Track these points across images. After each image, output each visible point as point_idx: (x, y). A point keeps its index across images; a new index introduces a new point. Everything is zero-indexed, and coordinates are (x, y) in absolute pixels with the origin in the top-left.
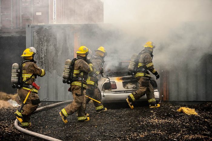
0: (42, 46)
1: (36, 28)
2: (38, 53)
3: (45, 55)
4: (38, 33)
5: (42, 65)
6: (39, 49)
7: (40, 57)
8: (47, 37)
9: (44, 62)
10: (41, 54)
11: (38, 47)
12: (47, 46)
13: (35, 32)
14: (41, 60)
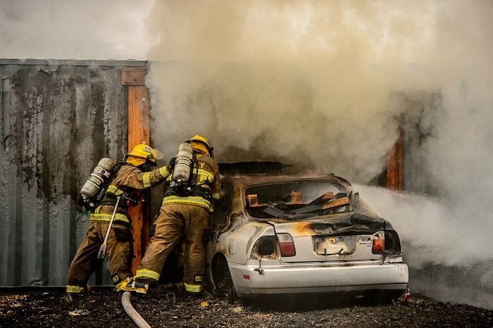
0: (30, 122)
1: (13, 70)
2: (16, 144)
3: (37, 149)
4: (17, 85)
5: (27, 181)
6: (19, 130)
7: (21, 155)
8: (45, 96)
9: (34, 170)
10: (26, 147)
11: (18, 126)
12: (46, 121)
13: (7, 82)
14: (25, 165)
